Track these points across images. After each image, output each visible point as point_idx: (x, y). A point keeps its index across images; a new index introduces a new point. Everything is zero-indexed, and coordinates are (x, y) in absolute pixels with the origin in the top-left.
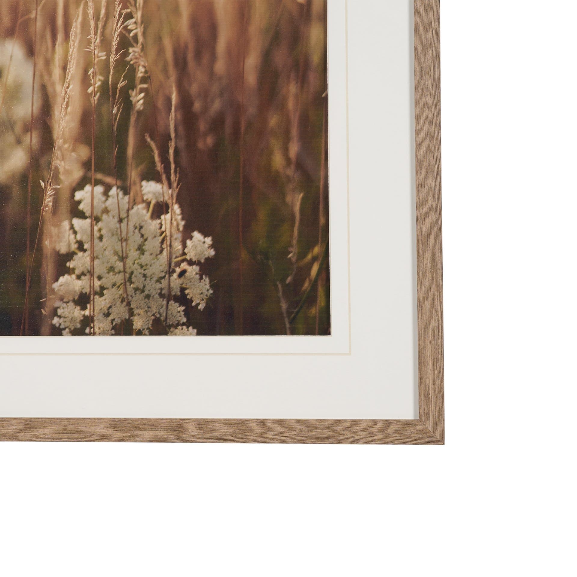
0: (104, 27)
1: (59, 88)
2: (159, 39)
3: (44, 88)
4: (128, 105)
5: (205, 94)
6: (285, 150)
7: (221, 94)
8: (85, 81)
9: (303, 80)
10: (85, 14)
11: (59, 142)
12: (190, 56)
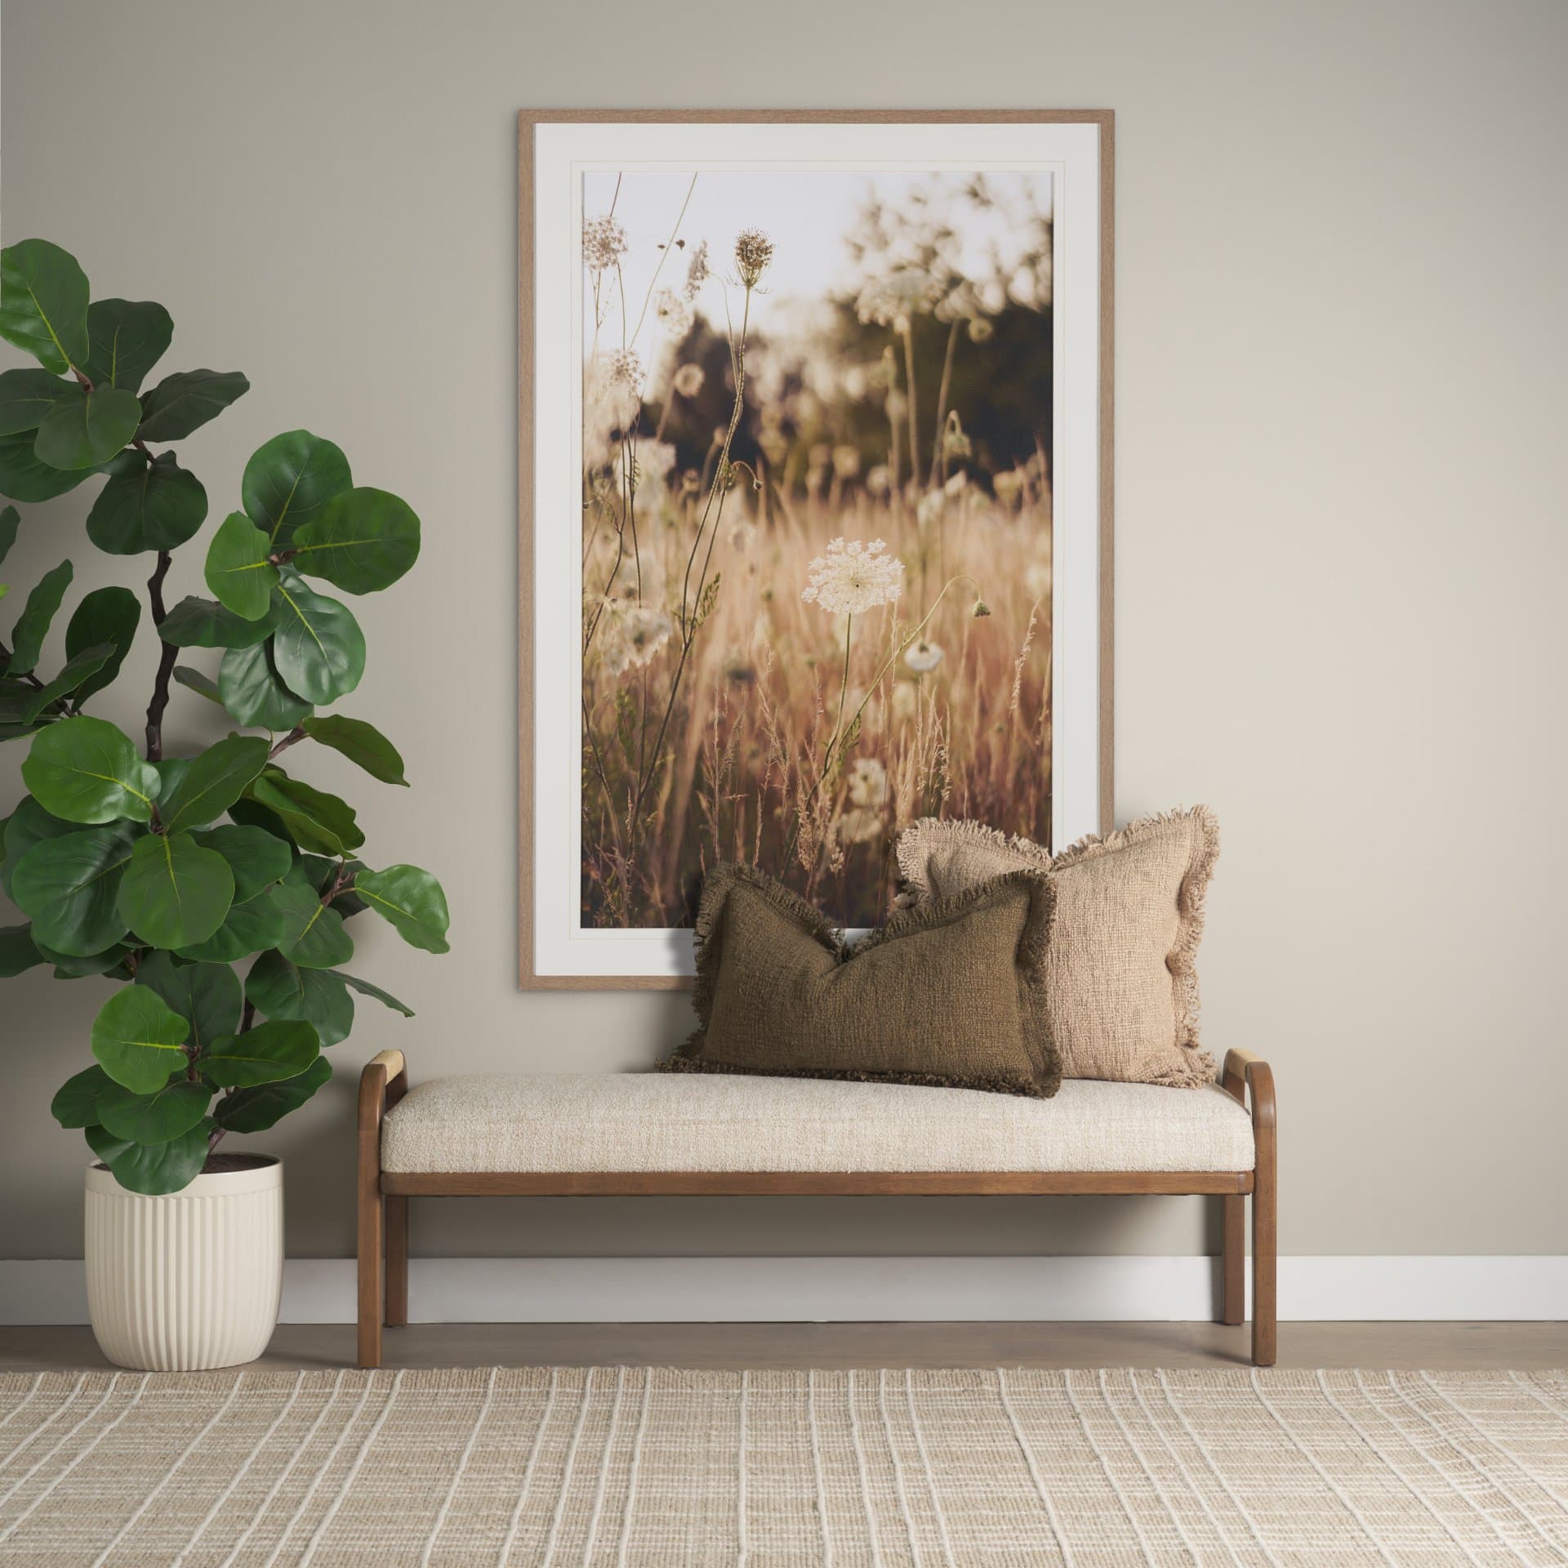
0: (927, 754)
1: (901, 787)
2: (958, 762)
3: (892, 787)
4: (940, 798)
5: (983, 793)
6: (1028, 825)
7: (992, 793)
8: (916, 784)
9: (1039, 787)
10: (917, 746)
11: (900, 817)
12: (976, 772)
